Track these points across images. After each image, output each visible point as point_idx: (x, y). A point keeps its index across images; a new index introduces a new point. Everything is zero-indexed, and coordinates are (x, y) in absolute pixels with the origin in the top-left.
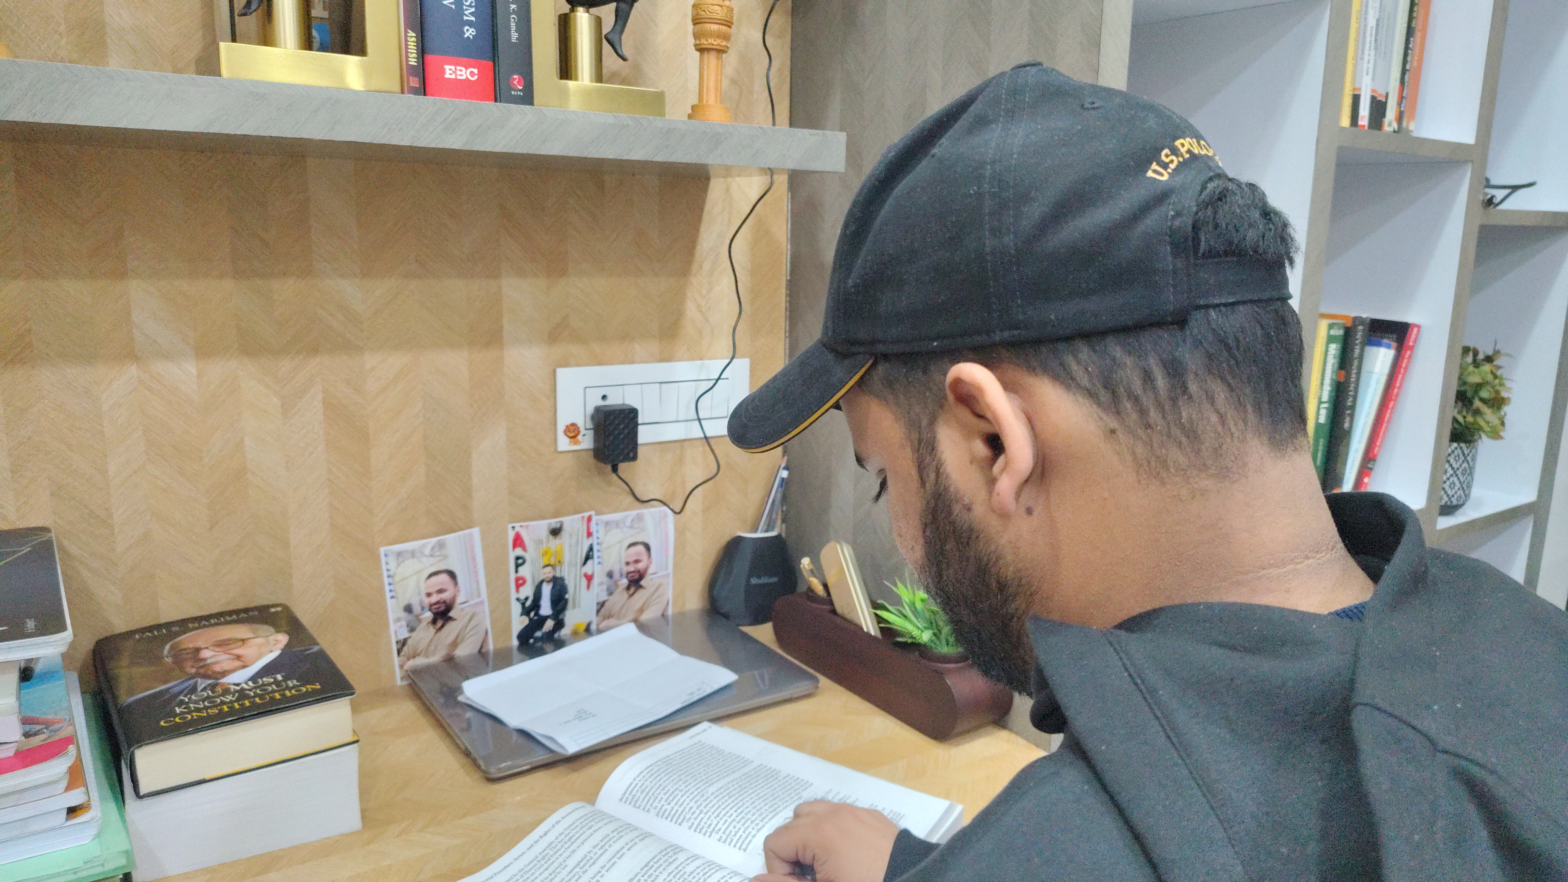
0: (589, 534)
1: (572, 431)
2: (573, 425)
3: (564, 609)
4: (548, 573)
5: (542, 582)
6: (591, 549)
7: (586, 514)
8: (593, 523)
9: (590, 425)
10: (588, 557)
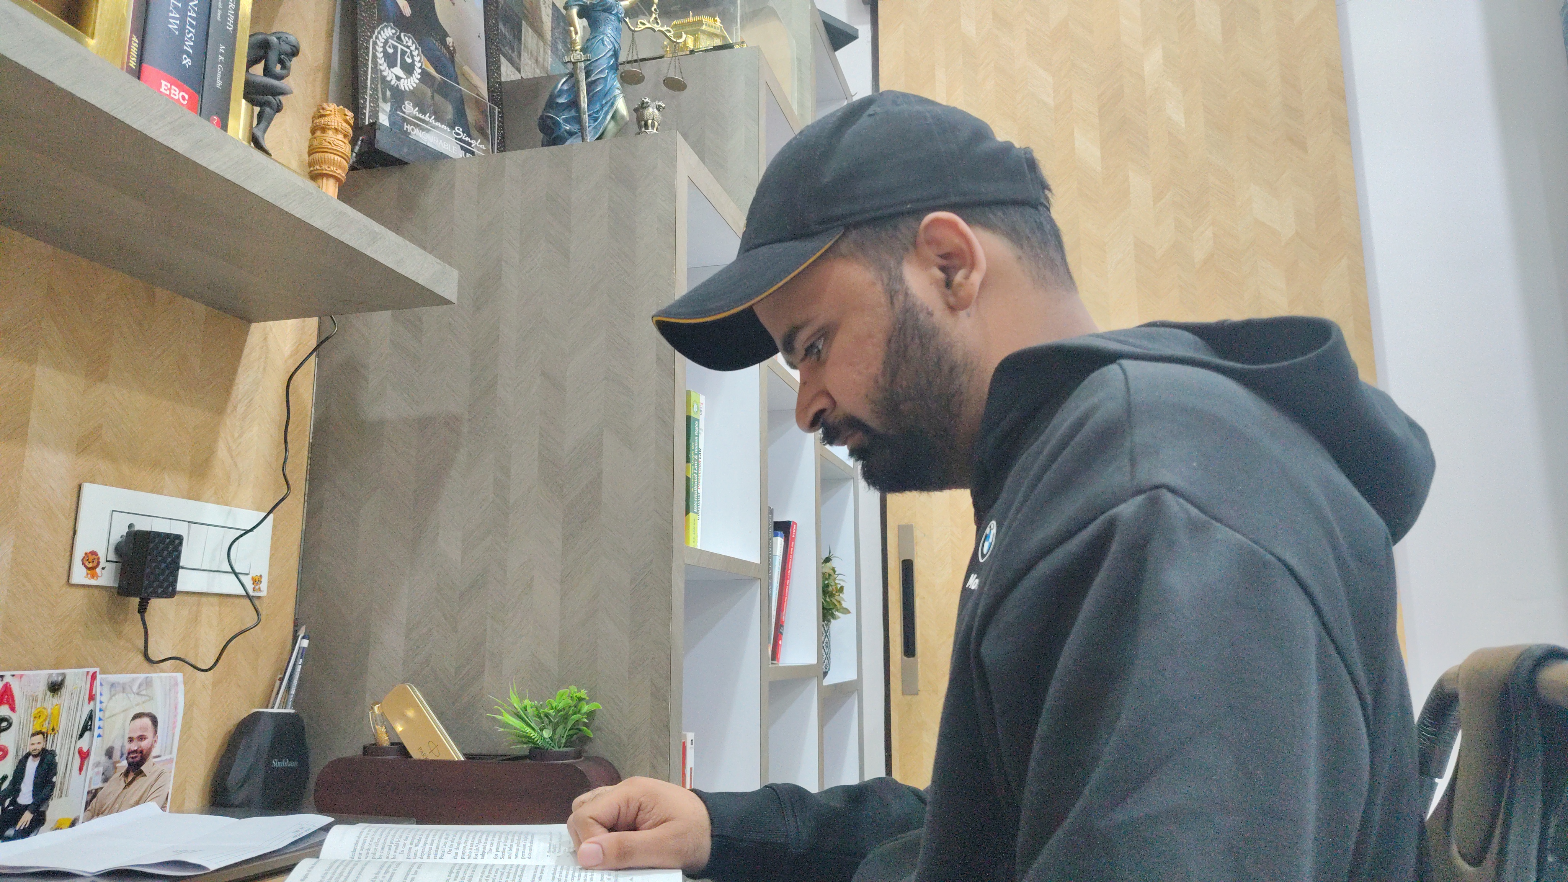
0: (92, 698)
1: (91, 561)
2: (94, 553)
3: (48, 797)
4: (37, 744)
5: (28, 755)
6: (90, 717)
7: (92, 670)
8: (97, 682)
9: (112, 556)
10: (87, 727)
